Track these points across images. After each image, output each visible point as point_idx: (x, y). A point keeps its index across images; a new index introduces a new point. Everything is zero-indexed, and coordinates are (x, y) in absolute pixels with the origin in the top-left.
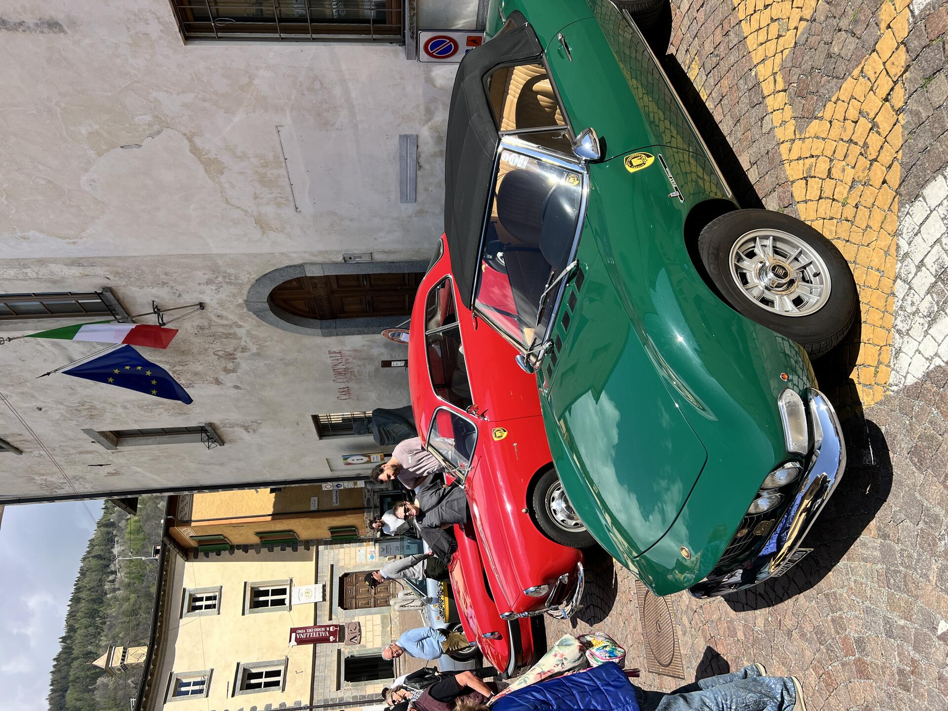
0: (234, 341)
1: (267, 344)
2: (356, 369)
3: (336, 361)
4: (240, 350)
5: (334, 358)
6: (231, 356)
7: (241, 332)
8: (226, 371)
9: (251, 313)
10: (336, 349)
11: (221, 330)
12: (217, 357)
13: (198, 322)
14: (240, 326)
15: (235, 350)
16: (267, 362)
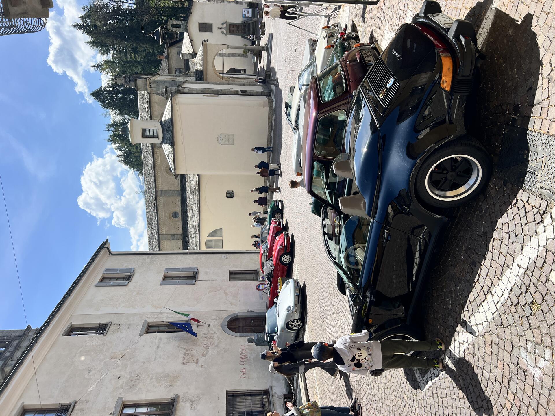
0: (212, 340)
1: (222, 341)
2: (249, 356)
3: (242, 351)
4: (212, 344)
5: (241, 349)
6: (207, 348)
7: (215, 336)
8: (204, 355)
9: (221, 328)
10: (242, 344)
11: (210, 335)
12: (203, 347)
13: (205, 332)
14: (216, 334)
15: (210, 344)
16: (218, 350)
